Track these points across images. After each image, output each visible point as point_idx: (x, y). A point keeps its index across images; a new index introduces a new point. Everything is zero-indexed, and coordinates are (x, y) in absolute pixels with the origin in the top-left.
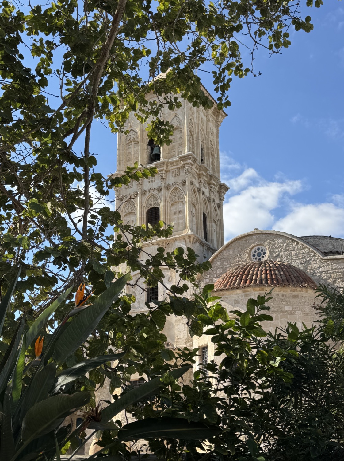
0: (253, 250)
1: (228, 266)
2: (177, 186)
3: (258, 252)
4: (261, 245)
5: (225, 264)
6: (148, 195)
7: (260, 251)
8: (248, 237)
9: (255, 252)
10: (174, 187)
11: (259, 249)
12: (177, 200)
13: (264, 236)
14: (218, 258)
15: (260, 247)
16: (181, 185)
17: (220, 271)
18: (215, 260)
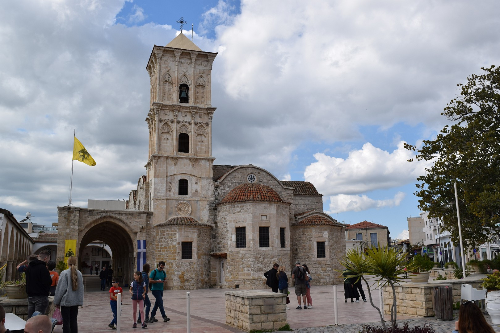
0: (249, 176)
1: (234, 182)
2: (203, 125)
3: (251, 177)
4: (253, 174)
5: (233, 180)
6: (181, 124)
7: (252, 177)
8: (247, 168)
9: (249, 177)
10: (200, 124)
11: (251, 176)
12: (201, 133)
13: (255, 169)
14: (229, 176)
15: (252, 175)
16: (205, 124)
17: (230, 184)
18: (227, 177)
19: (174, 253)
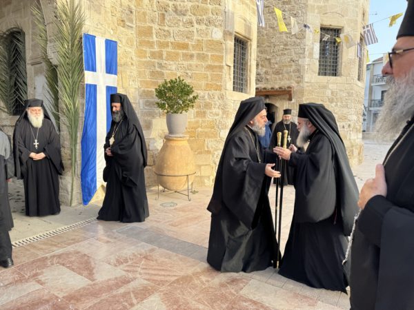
19: (216, 67)
